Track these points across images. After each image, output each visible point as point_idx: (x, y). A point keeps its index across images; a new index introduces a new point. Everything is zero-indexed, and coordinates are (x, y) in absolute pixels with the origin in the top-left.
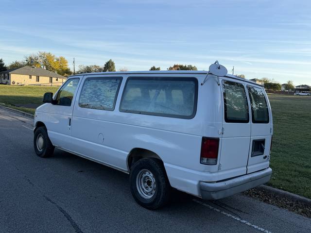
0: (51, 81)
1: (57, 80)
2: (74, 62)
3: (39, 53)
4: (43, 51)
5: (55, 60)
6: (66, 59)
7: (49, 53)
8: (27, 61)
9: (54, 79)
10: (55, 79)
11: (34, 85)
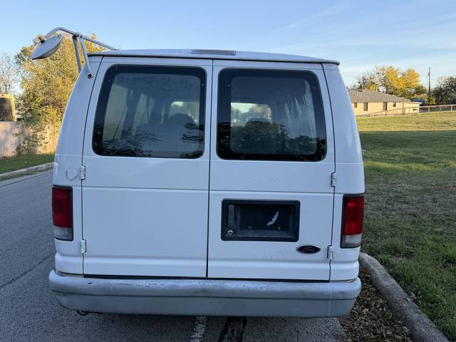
0: (386, 108)
1: (394, 106)
2: (429, 74)
3: (375, 69)
4: (381, 65)
5: (399, 76)
6: (416, 71)
7: (391, 67)
8: (359, 83)
9: (390, 105)
10: (392, 104)
11: (361, 116)
